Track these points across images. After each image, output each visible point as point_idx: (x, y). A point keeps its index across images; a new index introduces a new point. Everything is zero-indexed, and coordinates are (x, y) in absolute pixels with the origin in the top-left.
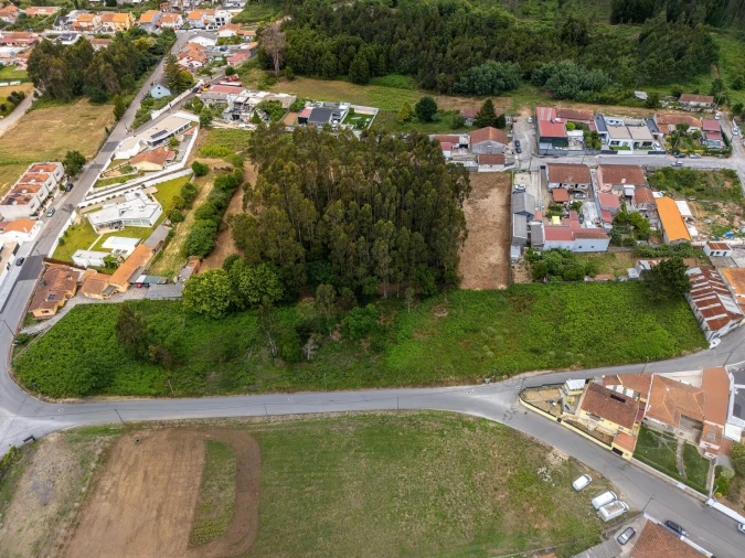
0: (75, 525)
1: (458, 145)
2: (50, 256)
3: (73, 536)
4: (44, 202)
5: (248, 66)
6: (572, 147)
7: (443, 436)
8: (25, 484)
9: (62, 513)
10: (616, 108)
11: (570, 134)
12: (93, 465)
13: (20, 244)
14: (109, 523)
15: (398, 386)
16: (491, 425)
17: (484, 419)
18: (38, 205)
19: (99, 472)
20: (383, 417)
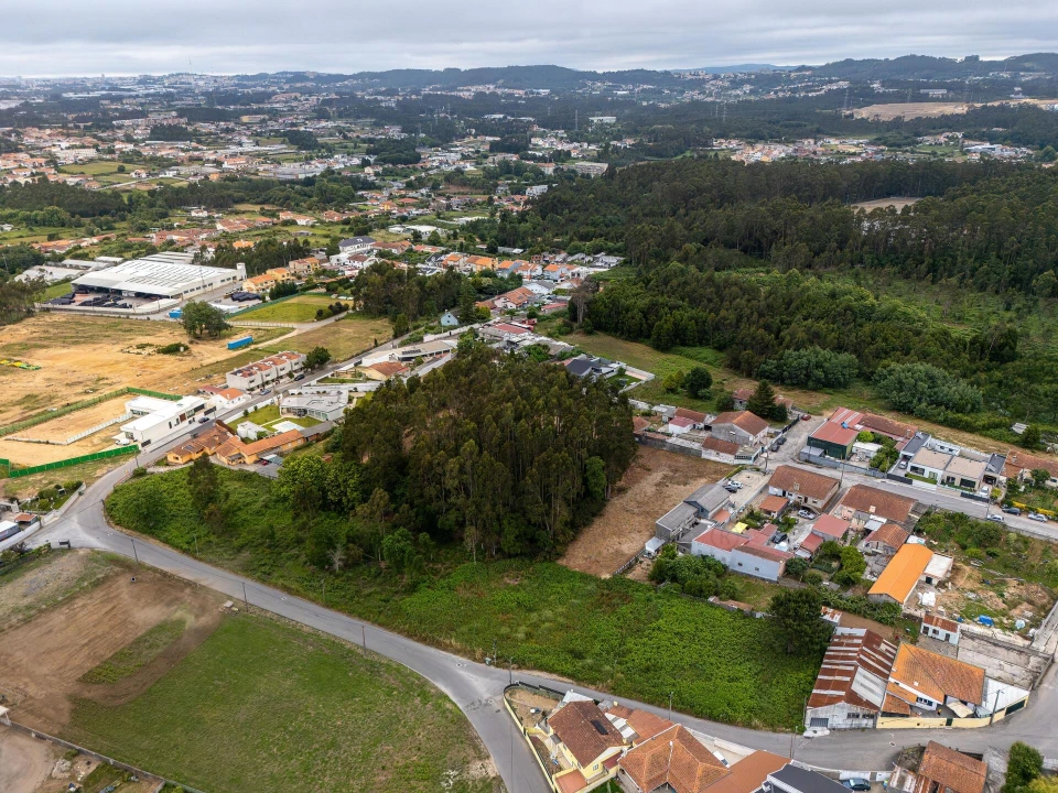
0: (27, 621)
1: (702, 425)
2: (226, 422)
3: (18, 628)
4: (267, 383)
5: (556, 315)
6: (854, 462)
7: (389, 695)
8: (30, 576)
9: (29, 608)
10: (968, 436)
11: (858, 445)
12: (86, 584)
13: (218, 408)
14: (50, 631)
15: (393, 629)
16: (448, 706)
17: (446, 697)
18: (259, 382)
19: (84, 591)
20: (350, 651)
